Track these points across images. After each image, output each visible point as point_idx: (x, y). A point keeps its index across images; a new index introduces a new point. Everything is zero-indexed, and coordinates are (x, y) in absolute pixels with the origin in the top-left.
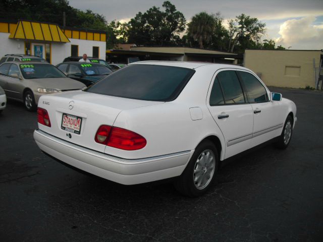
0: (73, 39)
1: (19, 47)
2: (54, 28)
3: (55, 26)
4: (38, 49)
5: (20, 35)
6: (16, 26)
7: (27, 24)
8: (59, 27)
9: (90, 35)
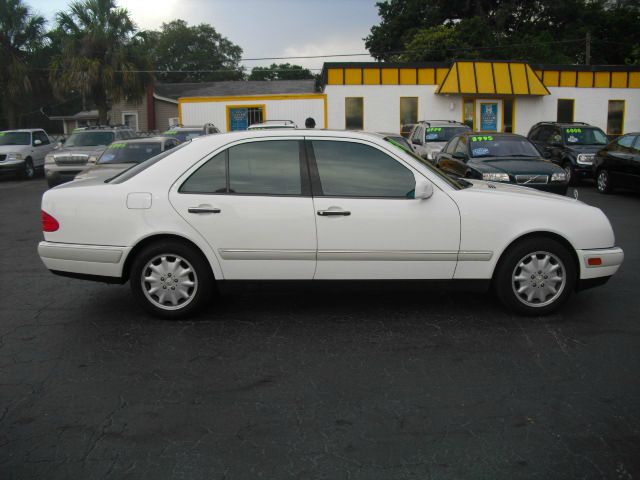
0: (561, 89)
1: (452, 107)
2: (518, 69)
3: (522, 65)
4: (489, 110)
5: (451, 86)
6: (445, 71)
7: (465, 67)
8: (531, 67)
9: (603, 77)
